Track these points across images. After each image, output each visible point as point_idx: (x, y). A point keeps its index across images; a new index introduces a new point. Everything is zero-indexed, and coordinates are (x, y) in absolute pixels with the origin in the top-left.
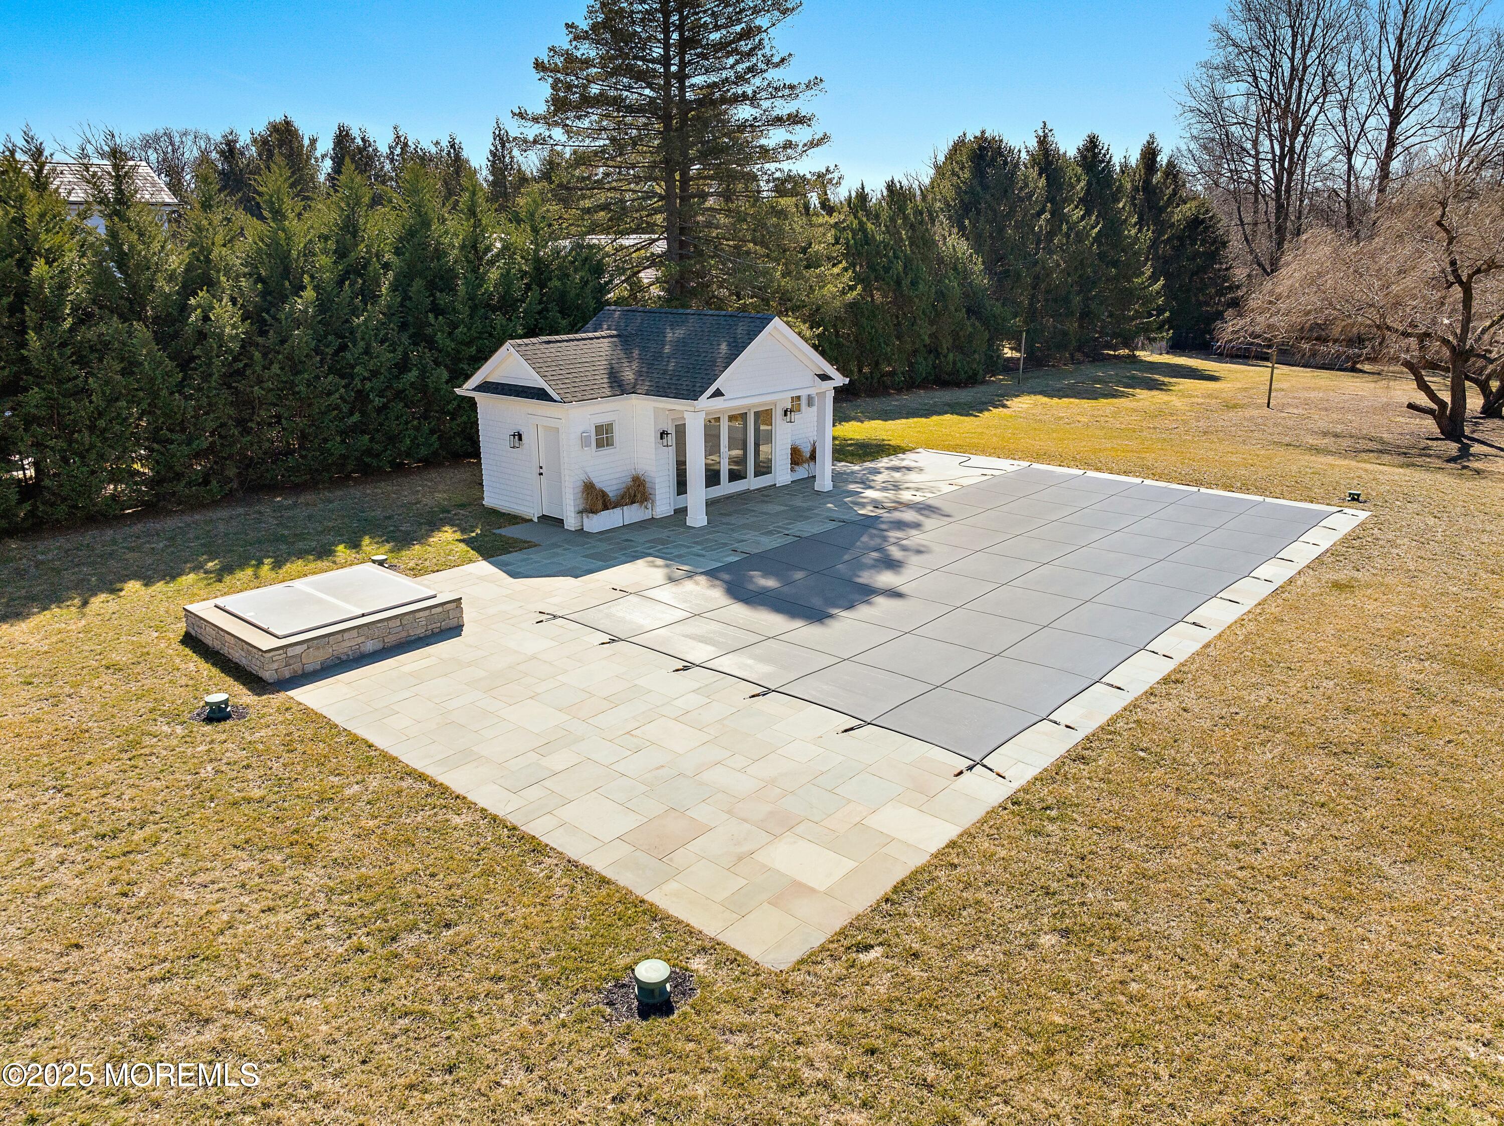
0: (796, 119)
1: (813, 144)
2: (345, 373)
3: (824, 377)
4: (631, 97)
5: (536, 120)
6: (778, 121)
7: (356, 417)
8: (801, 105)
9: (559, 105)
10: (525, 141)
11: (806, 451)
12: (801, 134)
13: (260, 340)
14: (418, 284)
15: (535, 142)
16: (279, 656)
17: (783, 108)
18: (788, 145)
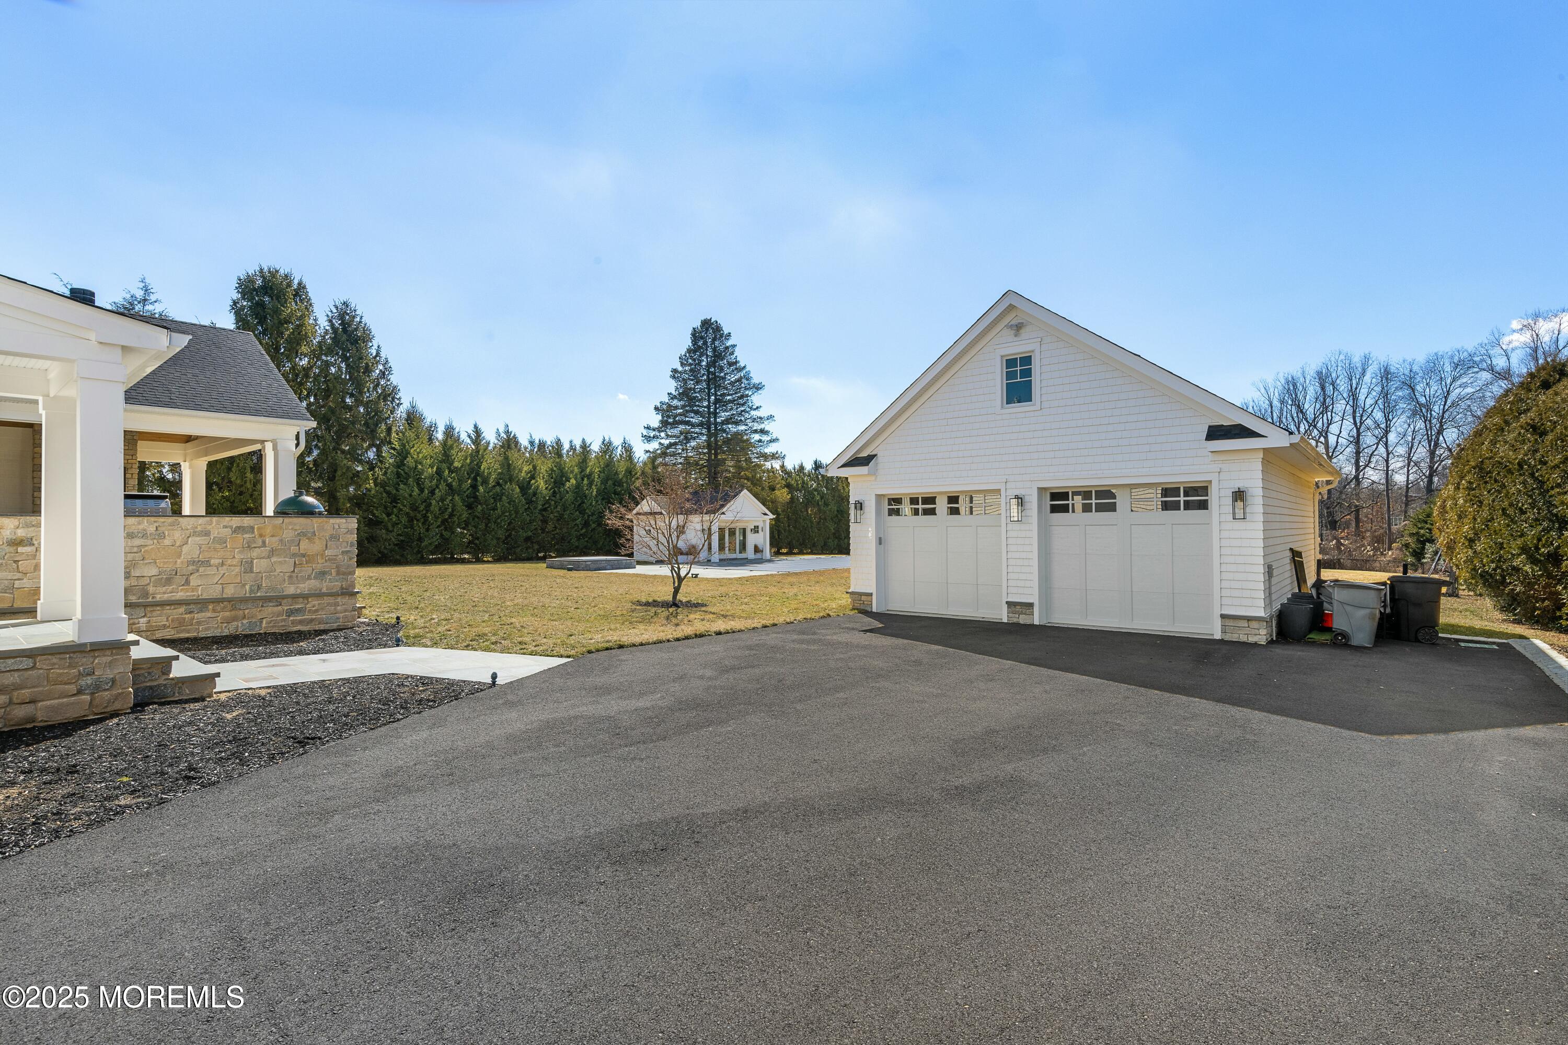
0: (763, 432)
1: (771, 441)
2: (582, 512)
3: (765, 514)
4: (693, 420)
5: (654, 430)
6: (756, 431)
7: (584, 531)
8: (767, 426)
9: (664, 423)
10: (650, 437)
11: (760, 547)
12: (765, 438)
13: (553, 498)
14: (610, 482)
15: (654, 437)
16: (584, 563)
17: (757, 426)
18: (760, 441)
